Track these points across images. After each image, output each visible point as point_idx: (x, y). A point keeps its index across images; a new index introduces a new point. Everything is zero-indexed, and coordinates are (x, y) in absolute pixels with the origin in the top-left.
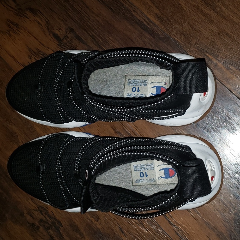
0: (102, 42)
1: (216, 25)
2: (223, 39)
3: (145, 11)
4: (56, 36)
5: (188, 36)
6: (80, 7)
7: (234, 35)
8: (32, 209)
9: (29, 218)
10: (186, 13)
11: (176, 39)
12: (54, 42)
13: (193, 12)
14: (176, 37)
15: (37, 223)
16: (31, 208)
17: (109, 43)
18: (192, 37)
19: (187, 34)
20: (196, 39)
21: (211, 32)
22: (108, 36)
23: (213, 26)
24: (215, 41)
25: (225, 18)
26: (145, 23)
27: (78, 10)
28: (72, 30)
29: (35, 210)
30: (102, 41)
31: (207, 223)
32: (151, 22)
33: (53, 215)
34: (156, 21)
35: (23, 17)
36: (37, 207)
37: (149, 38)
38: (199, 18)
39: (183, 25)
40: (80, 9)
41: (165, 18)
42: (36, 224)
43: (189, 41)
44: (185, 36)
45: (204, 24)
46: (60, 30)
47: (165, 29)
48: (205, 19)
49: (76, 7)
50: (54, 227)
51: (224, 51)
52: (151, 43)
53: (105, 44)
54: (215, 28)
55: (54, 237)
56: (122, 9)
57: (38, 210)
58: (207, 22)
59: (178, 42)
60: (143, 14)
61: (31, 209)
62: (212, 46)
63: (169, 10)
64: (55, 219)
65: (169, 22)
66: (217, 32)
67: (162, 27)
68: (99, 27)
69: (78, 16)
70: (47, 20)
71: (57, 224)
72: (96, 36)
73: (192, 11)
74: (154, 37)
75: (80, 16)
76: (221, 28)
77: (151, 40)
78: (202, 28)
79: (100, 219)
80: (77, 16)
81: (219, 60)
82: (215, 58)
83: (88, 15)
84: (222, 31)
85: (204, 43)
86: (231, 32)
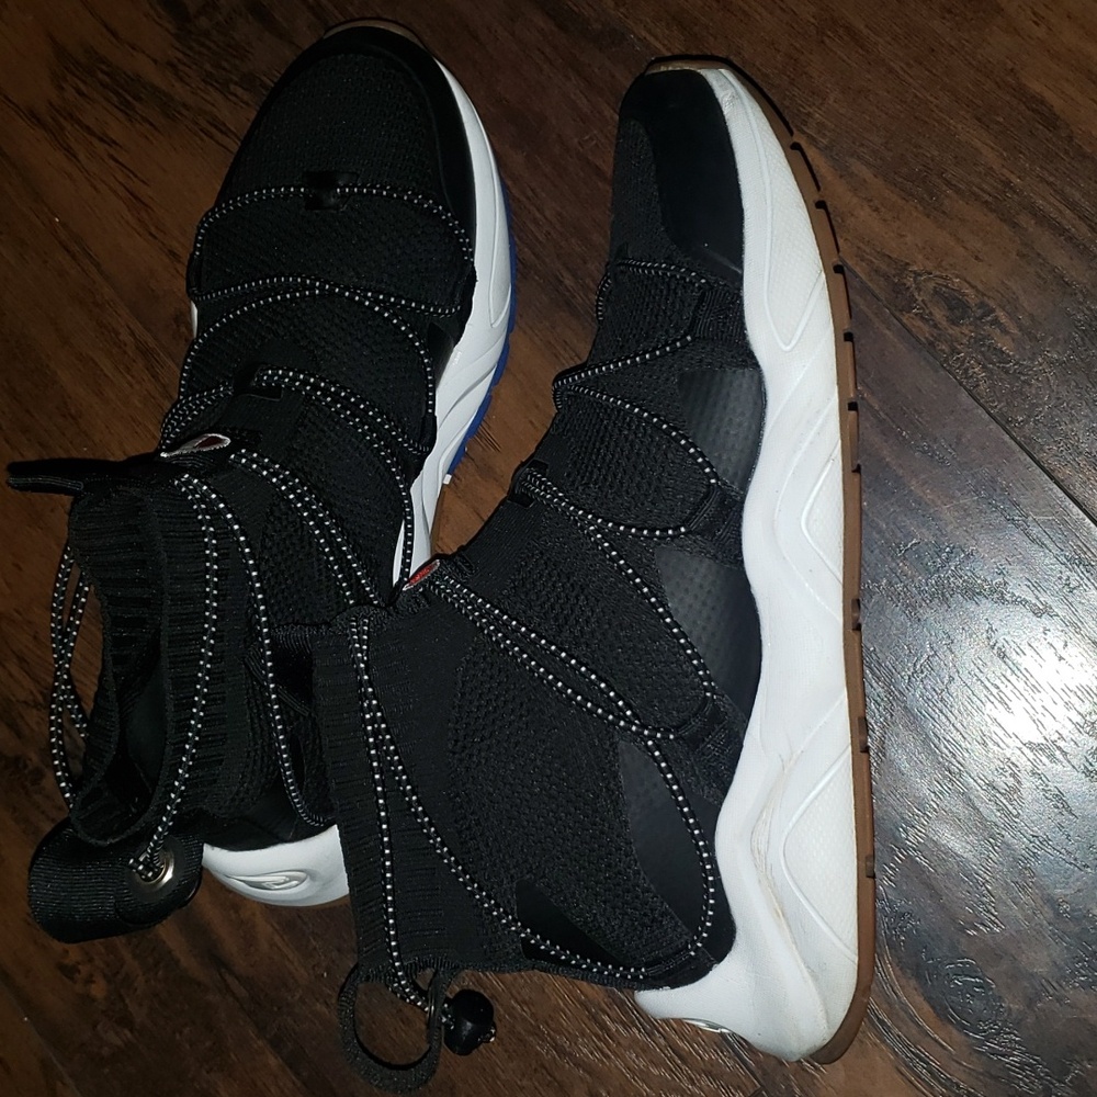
2: (836, 54)
5: (696, 29)
7: (879, 39)
8: (18, 701)
11: (651, 39)
14: (649, 32)
15: (34, 760)
16: (14, 695)
19: (696, 25)
21: (790, 21)
24: (803, 58)
29: (32, 704)
36: (41, 693)
37: (543, 29)
42: (30, 760)
44: (685, 29)
51: (835, 101)
52: (548, 50)
57: (40, 704)
61: (14, 699)
62: (789, 76)
66: (812, 20)
74: (562, 27)
77: (550, 38)
84: (834, 21)
85: (757, 63)
86: (867, 26)
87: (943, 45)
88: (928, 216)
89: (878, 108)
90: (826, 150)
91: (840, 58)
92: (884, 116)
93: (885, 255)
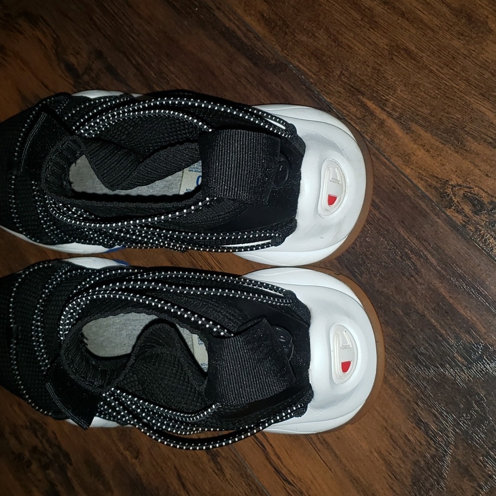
0: (155, 77)
1: (384, 32)
2: (400, 64)
3: (239, 8)
4: (70, 68)
5: (324, 58)
6: (116, 6)
7: (423, 54)
8: (19, 425)
9: (13, 441)
10: (321, 8)
11: (301, 66)
12: (65, 80)
13: (336, 5)
14: (299, 62)
15: (27, 455)
16: (17, 422)
17: (169, 79)
18: (332, 60)
19: (324, 56)
20: (342, 65)
21: (374, 49)
22: (166, 64)
23: (378, 35)
24: (382, 69)
25: (404, 15)
26: (239, 33)
27: (113, 13)
28: (99, 55)
29: (25, 427)
30: (155, 75)
31: (355, 479)
32: (251, 32)
33: (56, 438)
34: (260, 29)
35: (13, 31)
36: (29, 421)
37: (246, 66)
38: (349, 18)
39: (314, 36)
40: (116, 10)
41: (279, 21)
42: (25, 455)
43: (327, 70)
44: (318, 59)
45: (359, 31)
46: (78, 54)
47: (279, 46)
48: (362, 19)
49: (109, 5)
50: (56, 465)
51: (401, 92)
52: (249, 77)
53: (161, 82)
54: (382, 40)
55: (57, 485)
56: (196, 6)
57: (29, 427)
58: (364, 27)
59: (304, 73)
60: (235, 14)
61: (17, 424)
62: (375, 80)
63: (287, 4)
64: (59, 447)
65: (287, 30)
66: (387, 48)
67: (273, 41)
68: (150, 46)
69: (112, 26)
70: (55, 36)
71: (62, 458)
72: (143, 64)
73: (334, 3)
74: (255, 64)
75: (115, 25)
76: (396, 38)
77: (250, 71)
78: (354, 41)
79: (141, 454)
80: (110, 24)
81: (388, 112)
82: (380, 107)
83: (131, 22)
84: (398, 47)
85: (358, 74)
86: (416, 48)
87: (459, 54)
88: (457, 152)
89: (425, 93)
90: (398, 120)
91: (402, 67)
92: (428, 97)
93: (434, 176)
